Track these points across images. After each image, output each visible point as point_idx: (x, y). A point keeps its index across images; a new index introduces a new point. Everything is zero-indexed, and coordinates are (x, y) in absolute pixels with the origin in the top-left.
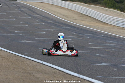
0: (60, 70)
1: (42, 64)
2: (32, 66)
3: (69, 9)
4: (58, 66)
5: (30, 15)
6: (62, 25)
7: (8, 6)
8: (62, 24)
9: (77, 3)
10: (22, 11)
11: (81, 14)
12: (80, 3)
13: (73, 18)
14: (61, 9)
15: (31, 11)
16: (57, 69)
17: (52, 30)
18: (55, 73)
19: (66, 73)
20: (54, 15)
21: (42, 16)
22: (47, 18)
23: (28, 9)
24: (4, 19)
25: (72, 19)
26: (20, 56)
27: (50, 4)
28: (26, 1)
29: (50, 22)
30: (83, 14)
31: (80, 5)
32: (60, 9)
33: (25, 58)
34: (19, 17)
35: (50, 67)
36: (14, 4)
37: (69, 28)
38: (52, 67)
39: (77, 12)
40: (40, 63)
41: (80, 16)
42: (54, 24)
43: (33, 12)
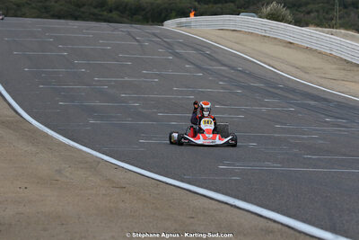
0: (282, 224)
1: (232, 206)
2: (204, 212)
3: (311, 49)
4: (278, 212)
5: (200, 68)
6: (291, 96)
7: (138, 41)
8: (293, 91)
9: (334, 30)
10: (176, 55)
11: (348, 62)
12: (343, 31)
13: (324, 76)
14: (290, 48)
15: (205, 55)
16: (275, 221)
17: (264, 109)
18: (268, 231)
19: (300, 232)
20: (269, 65)
21: (233, 68)
22: (250, 74)
23: (196, 50)
24: (126, 79)
25: (322, 78)
26: (170, 184)
27: (257, 35)
28: (190, 27)
29: (258, 87)
30: (352, 63)
31: (345, 36)
32: (288, 49)
33: (184, 189)
34: (170, 72)
35: (253, 216)
36: (155, 35)
37: (312, 103)
38: (261, 216)
39: (335, 57)
40: (226, 203)
41: (344, 69)
42: (269, 92)
43: (211, 57)
